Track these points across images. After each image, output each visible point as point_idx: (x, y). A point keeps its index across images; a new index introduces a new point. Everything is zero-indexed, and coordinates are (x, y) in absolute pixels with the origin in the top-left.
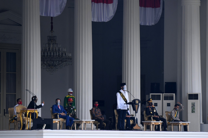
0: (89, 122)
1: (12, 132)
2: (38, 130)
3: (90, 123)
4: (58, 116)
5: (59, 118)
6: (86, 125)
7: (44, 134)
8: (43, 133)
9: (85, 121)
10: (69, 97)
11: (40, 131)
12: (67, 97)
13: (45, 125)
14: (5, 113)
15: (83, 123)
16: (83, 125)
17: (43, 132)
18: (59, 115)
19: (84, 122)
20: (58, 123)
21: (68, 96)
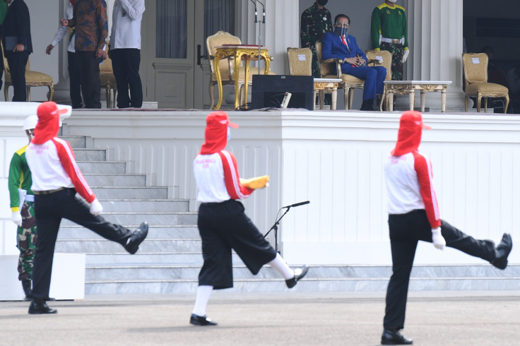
0: (433, 88)
1: (192, 115)
2: (266, 110)
3: (436, 91)
4: (339, 67)
5: (340, 74)
6: (424, 95)
7: (284, 123)
8: (281, 120)
9: (420, 85)
10: (387, 8)
11: (273, 113)
12: (380, 7)
13: (290, 95)
14: (199, 57)
15: (413, 91)
16: (412, 96)
17: (281, 116)
18: (342, 65)
19: (418, 87)
20: (336, 89)
21: (385, 5)
